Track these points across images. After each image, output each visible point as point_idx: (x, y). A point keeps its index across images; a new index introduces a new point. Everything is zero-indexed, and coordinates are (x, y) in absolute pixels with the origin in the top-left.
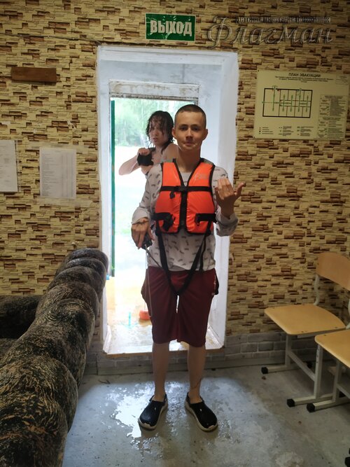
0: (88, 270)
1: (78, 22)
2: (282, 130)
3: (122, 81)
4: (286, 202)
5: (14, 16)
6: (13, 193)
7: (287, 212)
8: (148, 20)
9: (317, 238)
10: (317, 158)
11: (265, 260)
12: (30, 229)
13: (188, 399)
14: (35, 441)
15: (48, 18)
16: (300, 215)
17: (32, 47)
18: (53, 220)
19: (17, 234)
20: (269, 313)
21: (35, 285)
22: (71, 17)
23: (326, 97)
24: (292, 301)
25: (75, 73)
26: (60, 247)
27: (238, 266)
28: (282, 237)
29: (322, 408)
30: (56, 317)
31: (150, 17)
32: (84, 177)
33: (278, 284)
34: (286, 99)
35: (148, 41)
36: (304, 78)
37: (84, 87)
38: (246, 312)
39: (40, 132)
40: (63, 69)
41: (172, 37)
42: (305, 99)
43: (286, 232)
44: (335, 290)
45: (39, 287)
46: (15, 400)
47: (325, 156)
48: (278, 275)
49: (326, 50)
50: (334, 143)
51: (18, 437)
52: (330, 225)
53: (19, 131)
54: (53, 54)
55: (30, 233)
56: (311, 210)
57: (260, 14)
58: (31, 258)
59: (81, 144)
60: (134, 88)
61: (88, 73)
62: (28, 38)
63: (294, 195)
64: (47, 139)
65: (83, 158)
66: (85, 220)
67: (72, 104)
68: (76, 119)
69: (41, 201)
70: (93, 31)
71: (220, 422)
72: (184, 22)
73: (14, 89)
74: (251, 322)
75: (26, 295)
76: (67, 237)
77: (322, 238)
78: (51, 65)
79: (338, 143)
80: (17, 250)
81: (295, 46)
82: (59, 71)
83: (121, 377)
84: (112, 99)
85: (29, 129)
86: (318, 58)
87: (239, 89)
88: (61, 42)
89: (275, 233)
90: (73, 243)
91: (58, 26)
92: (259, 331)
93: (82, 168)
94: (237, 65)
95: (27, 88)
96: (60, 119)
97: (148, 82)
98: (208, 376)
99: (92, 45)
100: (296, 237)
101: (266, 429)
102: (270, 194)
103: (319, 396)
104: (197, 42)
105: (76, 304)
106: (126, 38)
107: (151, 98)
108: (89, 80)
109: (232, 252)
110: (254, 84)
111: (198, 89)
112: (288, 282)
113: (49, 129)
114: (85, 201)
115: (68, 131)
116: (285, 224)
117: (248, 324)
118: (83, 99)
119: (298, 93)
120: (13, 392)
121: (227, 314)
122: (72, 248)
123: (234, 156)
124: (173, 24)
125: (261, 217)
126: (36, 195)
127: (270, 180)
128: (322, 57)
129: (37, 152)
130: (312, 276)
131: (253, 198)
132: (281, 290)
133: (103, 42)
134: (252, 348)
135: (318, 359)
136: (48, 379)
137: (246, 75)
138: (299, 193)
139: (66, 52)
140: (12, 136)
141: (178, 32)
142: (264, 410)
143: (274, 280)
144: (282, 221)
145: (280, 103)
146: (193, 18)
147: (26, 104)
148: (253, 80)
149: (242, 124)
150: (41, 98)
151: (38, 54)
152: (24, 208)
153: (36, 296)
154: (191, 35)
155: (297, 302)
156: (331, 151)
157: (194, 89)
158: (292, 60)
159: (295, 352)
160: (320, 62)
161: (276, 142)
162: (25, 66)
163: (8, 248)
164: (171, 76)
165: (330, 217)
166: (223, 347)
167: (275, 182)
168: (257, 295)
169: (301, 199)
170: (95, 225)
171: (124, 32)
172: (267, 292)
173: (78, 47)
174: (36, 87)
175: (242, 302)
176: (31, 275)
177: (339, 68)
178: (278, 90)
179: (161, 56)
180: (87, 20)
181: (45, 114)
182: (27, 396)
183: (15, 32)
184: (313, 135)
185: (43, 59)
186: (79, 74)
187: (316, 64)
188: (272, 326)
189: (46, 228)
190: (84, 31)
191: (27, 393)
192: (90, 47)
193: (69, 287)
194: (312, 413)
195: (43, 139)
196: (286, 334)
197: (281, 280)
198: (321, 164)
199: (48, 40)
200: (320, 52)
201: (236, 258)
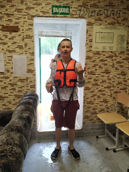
0: (31, 100)
1: (26, 9)
2: (103, 48)
3: (43, 30)
4: (105, 74)
5: (3, 7)
6: (3, 73)
7: (105, 78)
8: (52, 8)
9: (116, 88)
10: (116, 58)
11: (97, 96)
12: (10, 86)
13: (69, 148)
14: (12, 163)
15: (15, 7)
16: (110, 79)
17: (9, 18)
18: (18, 82)
19: (5, 88)
20: (99, 116)
21: (11, 107)
22: (24, 7)
23: (119, 35)
24: (107, 111)
25: (25, 28)
26: (21, 92)
27: (87, 99)
28: (103, 87)
29: (119, 151)
30: (19, 118)
31: (53, 6)
32: (29, 66)
33: (102, 105)
34: (104, 36)
35: (52, 15)
36: (111, 28)
37: (29, 33)
38: (90, 116)
39: (13, 50)
40: (21, 26)
41: (61, 14)
42: (111, 36)
43: (105, 86)
44: (123, 107)
45: (13, 107)
46: (4, 148)
47: (119, 57)
48: (102, 102)
49: (119, 18)
50: (122, 53)
51: (5, 162)
52: (121, 83)
53: (5, 49)
54: (17, 21)
55: (10, 87)
56: (114, 77)
57: (94, 5)
58: (10, 96)
59: (28, 54)
60: (48, 33)
61: (30, 28)
62: (8, 15)
63: (107, 72)
64: (15, 52)
65: (29, 59)
66: (30, 82)
67: (25, 39)
68: (26, 45)
69: (14, 75)
70: (32, 12)
71: (81, 157)
72: (66, 8)
73: (3, 34)
74: (92, 119)
75: (8, 110)
76: (23, 88)
77: (118, 88)
78: (17, 25)
79: (124, 52)
80: (5, 94)
81: (107, 16)
82: (19, 27)
83: (44, 140)
84: (39, 37)
85: (9, 49)
86: (116, 21)
87: (87, 33)
88: (20, 16)
89: (100, 86)
90: (26, 91)
91: (19, 10)
92: (95, 123)
93: (29, 63)
94: (85, 24)
95: (8, 33)
96: (20, 45)
97: (53, 31)
98: (76, 140)
99: (32, 17)
100: (108, 87)
101: (98, 159)
102: (98, 72)
103: (117, 146)
104: (71, 15)
105: (27, 113)
106: (44, 14)
107: (54, 37)
108: (31, 30)
109: (85, 94)
110: (92, 31)
111: (71, 33)
112: (105, 104)
113: (16, 49)
114: (30, 75)
115: (23, 49)
116: (104, 83)
117: (91, 120)
118: (29, 37)
119: (109, 34)
120: (4, 145)
121: (83, 116)
122: (25, 93)
123: (85, 58)
124: (61, 9)
125: (95, 80)
126: (12, 73)
127: (98, 66)
128: (117, 21)
129: (12, 57)
130: (114, 102)
131: (92, 73)
132: (103, 107)
133: (36, 16)
134: (93, 129)
135: (117, 133)
136: (17, 140)
137: (89, 28)
138: (109, 71)
139: (22, 20)
140: (3, 51)
141: (64, 12)
142: (97, 152)
143: (100, 104)
144: (103, 82)
145: (102, 38)
146: (69, 7)
147: (8, 39)
148: (92, 29)
149: (88, 46)
150: (13, 37)
151: (12, 21)
152: (7, 78)
153: (12, 111)
154: (68, 13)
155: (109, 111)
156: (121, 55)
157: (70, 33)
158: (106, 22)
159: (108, 130)
160: (116, 22)
161: (100, 52)
162: (7, 25)
163: (1, 93)
164: (61, 28)
165: (121, 80)
166: (82, 129)
167: (100, 67)
168: (94, 109)
169: (110, 73)
170: (34, 84)
171: (44, 12)
172: (98, 108)
173: (27, 18)
174: (11, 33)
175: (89, 112)
176: (10, 103)
177: (124, 24)
178: (101, 33)
179: (57, 21)
180: (30, 8)
181: (14, 43)
182: (9, 147)
183: (3, 13)
184: (114, 50)
185: (13, 22)
186: (27, 28)
187: (115, 23)
188: (100, 121)
189: (16, 85)
190: (29, 12)
191: (9, 145)
192: (31, 18)
193: (24, 107)
194: (115, 153)
195: (14, 52)
196: (105, 124)
197: (103, 104)
198: (117, 60)
199: (16, 15)
200: (116, 19)
201: (86, 96)
